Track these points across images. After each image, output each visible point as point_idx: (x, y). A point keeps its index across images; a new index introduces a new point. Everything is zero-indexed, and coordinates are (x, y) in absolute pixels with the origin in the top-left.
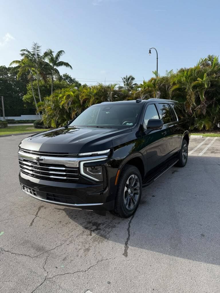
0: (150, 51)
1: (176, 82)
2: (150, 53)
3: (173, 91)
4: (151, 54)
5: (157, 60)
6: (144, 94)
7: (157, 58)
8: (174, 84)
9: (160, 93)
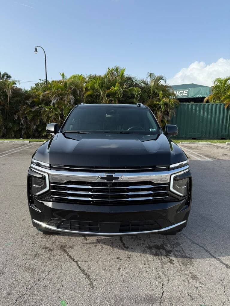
0: (36, 49)
1: (89, 88)
2: (36, 51)
3: (87, 97)
4: (37, 53)
5: (46, 61)
6: (56, 96)
7: (46, 59)
8: (87, 89)
9: (74, 98)
